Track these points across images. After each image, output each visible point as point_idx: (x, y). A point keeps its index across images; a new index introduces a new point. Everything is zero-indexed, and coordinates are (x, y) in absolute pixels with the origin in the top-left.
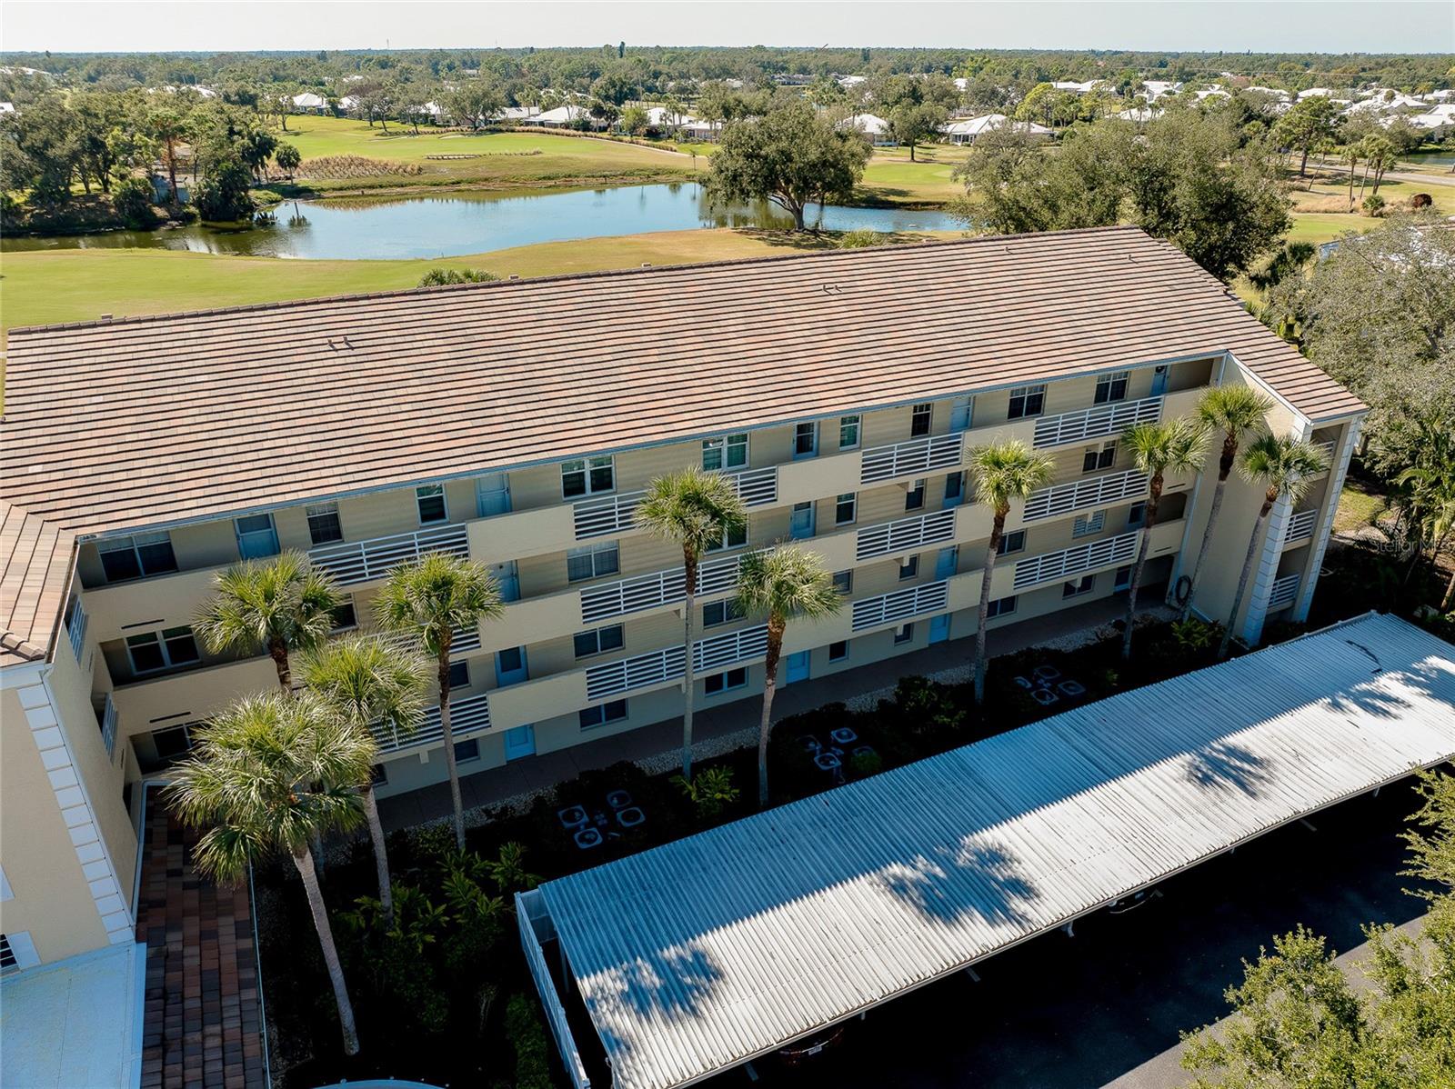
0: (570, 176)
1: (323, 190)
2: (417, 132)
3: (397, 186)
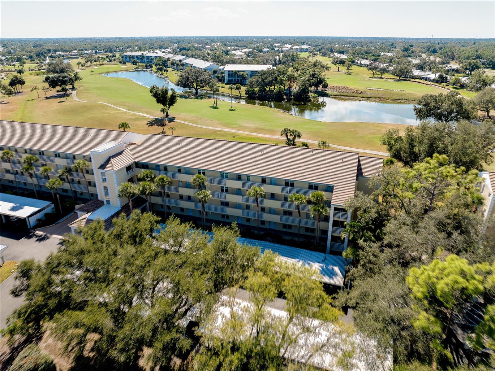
0: (407, 99)
1: (331, 95)
2: (382, 78)
3: (352, 96)
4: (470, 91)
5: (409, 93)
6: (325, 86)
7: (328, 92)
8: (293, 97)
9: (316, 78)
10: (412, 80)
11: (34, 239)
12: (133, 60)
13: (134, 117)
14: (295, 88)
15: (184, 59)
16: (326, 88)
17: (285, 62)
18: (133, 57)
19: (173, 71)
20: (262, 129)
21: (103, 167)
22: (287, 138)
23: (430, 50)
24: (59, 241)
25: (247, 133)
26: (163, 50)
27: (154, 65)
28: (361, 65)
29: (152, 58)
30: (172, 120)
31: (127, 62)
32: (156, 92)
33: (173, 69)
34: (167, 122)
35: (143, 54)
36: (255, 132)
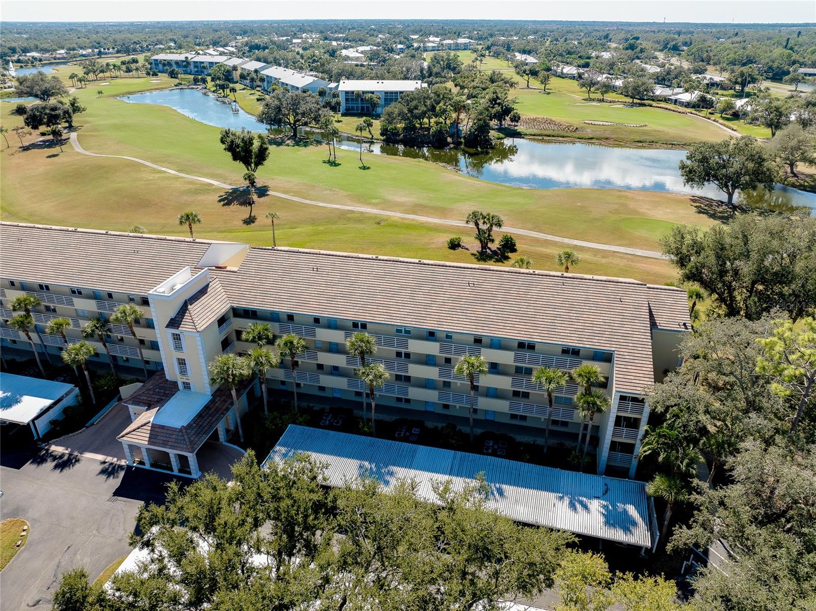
0: (653, 142)
1: (526, 135)
2: (603, 100)
3: (561, 137)
4: (751, 123)
5: (655, 131)
6: (516, 119)
7: (520, 128)
8: (462, 140)
9: (499, 104)
10: (654, 104)
11: (50, 464)
12: (171, 70)
13: (191, 186)
14: (466, 124)
15: (263, 68)
16: (517, 122)
17: (439, 73)
18: (169, 63)
19: (244, 89)
20: (426, 207)
21: (174, 323)
22: (478, 228)
23: (669, 46)
24: (100, 467)
25: (400, 215)
26: (221, 49)
27: (209, 79)
28: (562, 76)
29: (205, 65)
30: (263, 192)
31: (160, 72)
32: (232, 142)
33: (243, 87)
34: (255, 197)
35: (187, 58)
36: (414, 213)
